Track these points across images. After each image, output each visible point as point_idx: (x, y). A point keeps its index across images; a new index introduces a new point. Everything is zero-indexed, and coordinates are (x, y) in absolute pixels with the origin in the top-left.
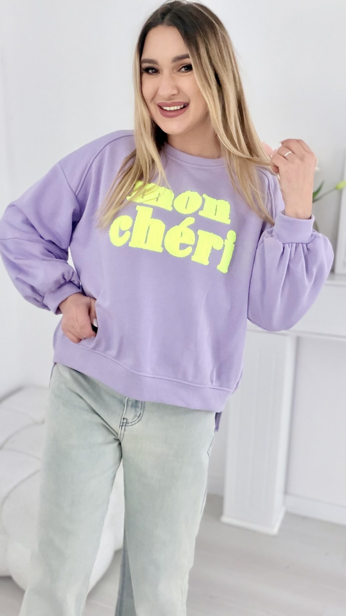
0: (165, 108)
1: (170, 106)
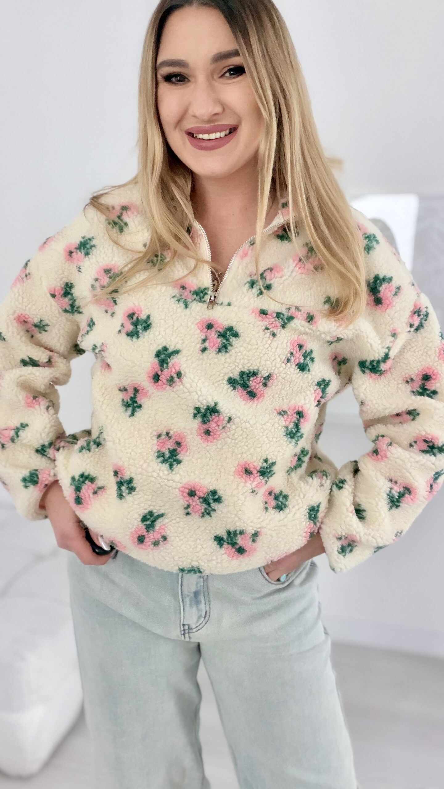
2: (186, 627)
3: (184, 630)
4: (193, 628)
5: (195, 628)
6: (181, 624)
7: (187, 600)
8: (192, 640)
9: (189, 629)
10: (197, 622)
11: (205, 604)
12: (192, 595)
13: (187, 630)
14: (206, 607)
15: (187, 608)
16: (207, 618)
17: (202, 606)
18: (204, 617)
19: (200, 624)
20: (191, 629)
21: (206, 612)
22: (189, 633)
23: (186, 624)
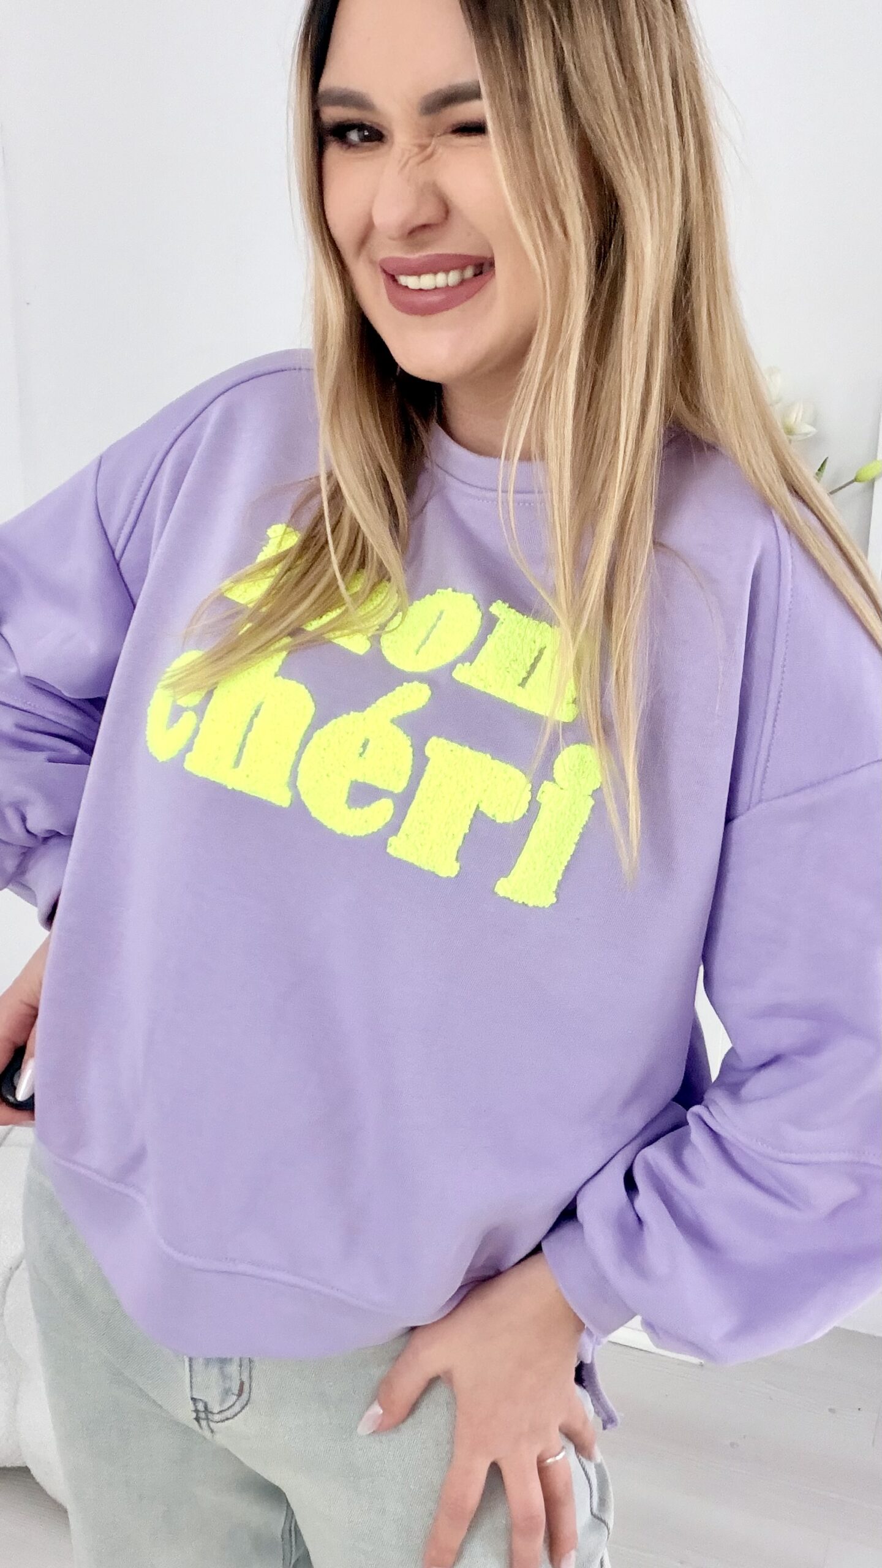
0: (404, 280)
1: (417, 272)
2: (201, 1407)
3: (197, 1411)
4: (216, 1411)
5: (221, 1412)
6: (189, 1396)
9: (206, 1410)
10: (223, 1401)
11: (240, 1369)
13: (202, 1411)
14: (241, 1372)
16: (246, 1395)
17: (233, 1369)
18: (237, 1392)
19: (231, 1407)
20: (211, 1413)
21: (242, 1384)
22: (207, 1419)
23: (201, 1400)
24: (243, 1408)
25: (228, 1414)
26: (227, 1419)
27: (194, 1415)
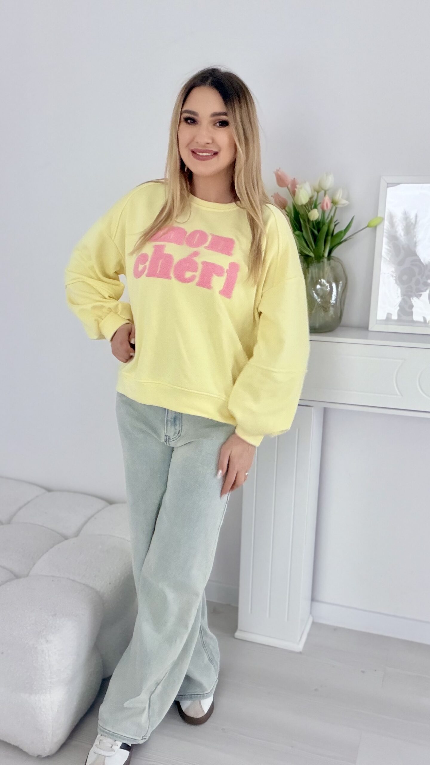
1: (202, 152)
2: (168, 438)
3: (166, 439)
4: (171, 438)
5: (172, 439)
6: (165, 435)
7: (169, 423)
8: (170, 446)
9: (169, 439)
10: (174, 435)
11: (179, 427)
12: (172, 420)
13: (168, 439)
14: (179, 428)
15: (169, 427)
16: (180, 434)
17: (177, 427)
18: (178, 433)
19: (175, 437)
20: (170, 439)
21: (179, 431)
22: (169, 441)
23: (167, 436)
24: (178, 437)
25: (174, 439)
26: (174, 440)
27: (165, 440)
